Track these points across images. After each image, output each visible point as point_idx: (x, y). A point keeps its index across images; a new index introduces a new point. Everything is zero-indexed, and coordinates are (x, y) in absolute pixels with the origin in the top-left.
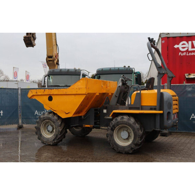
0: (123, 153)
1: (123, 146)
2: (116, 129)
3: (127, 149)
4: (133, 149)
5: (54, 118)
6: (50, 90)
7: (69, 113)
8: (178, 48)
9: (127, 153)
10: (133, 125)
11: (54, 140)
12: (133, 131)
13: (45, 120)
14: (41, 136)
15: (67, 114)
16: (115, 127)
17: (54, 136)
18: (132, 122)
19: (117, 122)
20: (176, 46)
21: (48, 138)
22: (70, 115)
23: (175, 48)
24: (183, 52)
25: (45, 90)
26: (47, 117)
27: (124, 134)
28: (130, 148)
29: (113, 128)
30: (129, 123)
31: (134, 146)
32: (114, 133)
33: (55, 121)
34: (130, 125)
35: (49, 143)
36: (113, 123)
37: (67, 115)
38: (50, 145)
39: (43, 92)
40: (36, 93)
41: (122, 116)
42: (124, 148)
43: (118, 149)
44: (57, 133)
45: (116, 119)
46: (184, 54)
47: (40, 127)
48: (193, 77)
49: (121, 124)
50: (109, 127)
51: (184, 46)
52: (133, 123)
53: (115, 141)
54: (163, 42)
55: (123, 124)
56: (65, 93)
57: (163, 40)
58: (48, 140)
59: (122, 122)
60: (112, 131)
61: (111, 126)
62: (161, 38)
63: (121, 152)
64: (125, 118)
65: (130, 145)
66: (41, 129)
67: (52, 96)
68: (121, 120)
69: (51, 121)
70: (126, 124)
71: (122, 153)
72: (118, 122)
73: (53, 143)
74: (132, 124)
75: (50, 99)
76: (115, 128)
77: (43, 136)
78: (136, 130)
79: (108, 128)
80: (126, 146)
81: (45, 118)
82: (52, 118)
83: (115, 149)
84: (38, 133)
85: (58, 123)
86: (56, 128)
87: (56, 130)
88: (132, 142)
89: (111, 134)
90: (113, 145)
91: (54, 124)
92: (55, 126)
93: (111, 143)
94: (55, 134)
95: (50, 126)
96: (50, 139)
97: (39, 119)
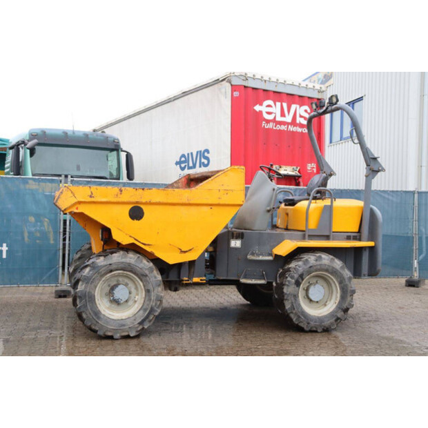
0: (319, 331)
1: (318, 318)
3: (329, 322)
5: (142, 265)
6: (141, 190)
7: (190, 250)
8: (261, 112)
9: (327, 330)
10: (341, 271)
11: (141, 323)
12: (340, 283)
13: (111, 271)
14: (99, 318)
15: (185, 252)
16: (304, 277)
17: (141, 312)
18: (338, 266)
19: (309, 266)
20: (257, 108)
21: (122, 319)
22: (193, 256)
23: (256, 111)
24: (268, 121)
25: (121, 191)
26: (123, 263)
27: (317, 292)
28: (334, 319)
29: (300, 280)
30: (333, 268)
31: (342, 313)
32: (300, 292)
33: (147, 272)
34: (334, 272)
35: (126, 334)
36: (301, 269)
37: (183, 255)
38: (128, 337)
39: (117, 195)
40: (91, 197)
41: (318, 255)
42: (321, 319)
43: (308, 323)
44: (154, 304)
45: (307, 260)
46: (271, 125)
47: (93, 293)
48: (285, 173)
49: (316, 271)
51: (269, 110)
52: (342, 268)
53: (302, 308)
54: (236, 94)
55: (320, 270)
56: (185, 201)
57: (235, 91)
58: (124, 325)
59: (319, 267)
61: (296, 276)
62: (232, 85)
63: (315, 329)
64: (324, 259)
65: (333, 312)
66: (96, 297)
67: (142, 206)
68: (318, 263)
69: (135, 273)
70: (327, 271)
71: (316, 332)
72: (311, 267)
73: (137, 331)
74: (339, 270)
75: (136, 213)
76: (303, 280)
77: (104, 315)
78: (347, 280)
79: (289, 281)
80: (325, 316)
81: (113, 267)
82: (137, 265)
83: (301, 325)
84: (89, 308)
85: (155, 277)
86: (148, 291)
87: (150, 296)
88: (337, 307)
89: (296, 293)
90: (299, 317)
91: (141, 280)
92: (144, 286)
93: (294, 312)
94: (144, 307)
95: (121, 287)
96: (128, 322)
97: (90, 271)
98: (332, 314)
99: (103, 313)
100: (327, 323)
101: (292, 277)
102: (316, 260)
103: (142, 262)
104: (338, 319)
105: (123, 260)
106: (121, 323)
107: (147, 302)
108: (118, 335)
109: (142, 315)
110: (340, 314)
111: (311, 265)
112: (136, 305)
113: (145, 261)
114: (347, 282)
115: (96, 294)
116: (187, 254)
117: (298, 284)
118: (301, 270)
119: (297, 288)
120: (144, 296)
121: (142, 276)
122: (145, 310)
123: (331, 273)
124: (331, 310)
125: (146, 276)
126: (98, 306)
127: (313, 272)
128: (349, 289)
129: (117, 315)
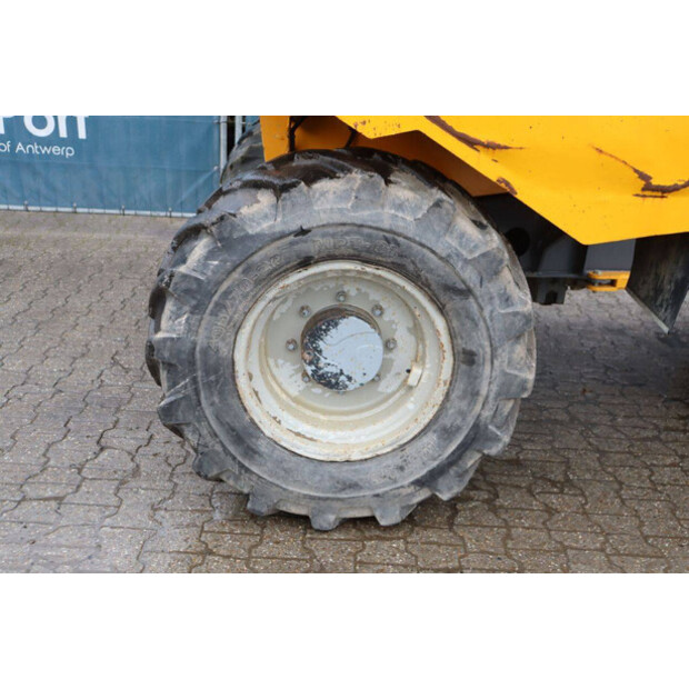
5: (451, 241)
11: (420, 483)
13: (306, 262)
14: (251, 452)
15: (664, 191)
17: (431, 438)
33: (470, 276)
35: (360, 512)
37: (652, 203)
44: (487, 414)
47: (224, 351)
58: (354, 486)
66: (240, 368)
69: (415, 278)
77: (271, 441)
81: (311, 246)
82: (429, 240)
84: (208, 412)
85: (507, 300)
86: (466, 359)
87: (473, 379)
91: (441, 309)
92: (452, 336)
94: (446, 421)
95: (349, 325)
96: (374, 474)
97: (210, 255)
99: (268, 429)
103: (449, 226)
105: (365, 215)
106: (345, 475)
107: (457, 404)
108: (332, 518)
109: (431, 453)
112: (411, 405)
113: (464, 224)
115: (239, 356)
116: (672, 199)
120: (446, 373)
121: (448, 294)
122: (447, 433)
125: (467, 292)
126: (249, 402)
129: (331, 436)
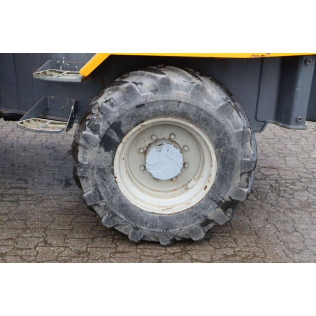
0: (163, 243)
1: (161, 217)
2: (124, 140)
4: (211, 226)
10: (221, 119)
12: (218, 145)
16: (123, 129)
18: (215, 103)
19: (134, 104)
28: (199, 222)
29: (115, 137)
30: (199, 109)
31: (219, 210)
32: (116, 162)
34: (203, 120)
36: (114, 109)
41: (160, 76)
42: (167, 222)
43: (136, 228)
45: (130, 90)
49: (155, 115)
50: (88, 132)
52: (223, 110)
53: (121, 197)
55: (165, 114)
59: (162, 107)
60: (107, 149)
61: (103, 126)
63: (153, 239)
68: (159, 96)
70: (184, 115)
72: (138, 107)
74: (215, 114)
76: (122, 135)
78: (233, 139)
79: (86, 138)
80: (179, 216)
83: (122, 230)
88: (208, 196)
89: (104, 165)
90: (114, 215)
93: (102, 204)
98: (193, 212)
100: (180, 230)
101: (95, 129)
102: (155, 91)
104: (207, 222)
110: (213, 213)
111: (142, 101)
114: (234, 144)
117: (109, 144)
118: (115, 113)
119: (108, 154)
123: (195, 122)
124: (194, 202)
127: (148, 118)
128: (240, 158)
